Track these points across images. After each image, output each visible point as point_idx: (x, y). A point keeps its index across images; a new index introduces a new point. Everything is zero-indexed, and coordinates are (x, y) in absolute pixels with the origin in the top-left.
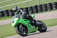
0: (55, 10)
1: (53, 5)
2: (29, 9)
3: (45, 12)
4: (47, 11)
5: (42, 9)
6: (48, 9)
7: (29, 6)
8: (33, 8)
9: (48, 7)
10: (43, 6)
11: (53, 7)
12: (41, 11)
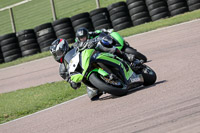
1: (20, 38)
6: (5, 54)
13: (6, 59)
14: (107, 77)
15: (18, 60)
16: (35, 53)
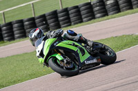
0: (100, 19)
1: (94, 6)
2: (37, 21)
3: (76, 25)
4: (82, 22)
5: (69, 18)
6: (83, 16)
7: (38, 15)
8: (47, 17)
9: (82, 12)
10: (70, 12)
11: (95, 13)
12: (67, 23)
13: (84, 20)
14: (62, 61)
15: (92, 21)
16: (104, 16)
